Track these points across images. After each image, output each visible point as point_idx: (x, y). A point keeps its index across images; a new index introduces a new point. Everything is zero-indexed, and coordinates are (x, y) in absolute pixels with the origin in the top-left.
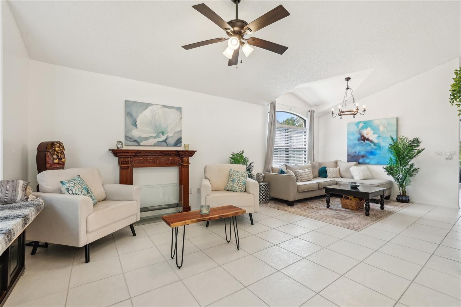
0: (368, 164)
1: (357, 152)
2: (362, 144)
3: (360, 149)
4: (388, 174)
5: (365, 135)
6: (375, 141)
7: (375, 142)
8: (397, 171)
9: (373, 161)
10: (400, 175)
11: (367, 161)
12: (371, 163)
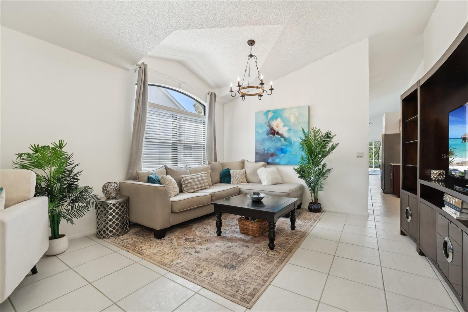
0: (278, 164)
1: (266, 149)
2: (272, 139)
3: (270, 146)
4: (299, 177)
5: (275, 128)
6: (286, 135)
7: (285, 137)
8: (308, 172)
9: (283, 161)
10: (312, 178)
11: (277, 160)
12: (281, 163)
